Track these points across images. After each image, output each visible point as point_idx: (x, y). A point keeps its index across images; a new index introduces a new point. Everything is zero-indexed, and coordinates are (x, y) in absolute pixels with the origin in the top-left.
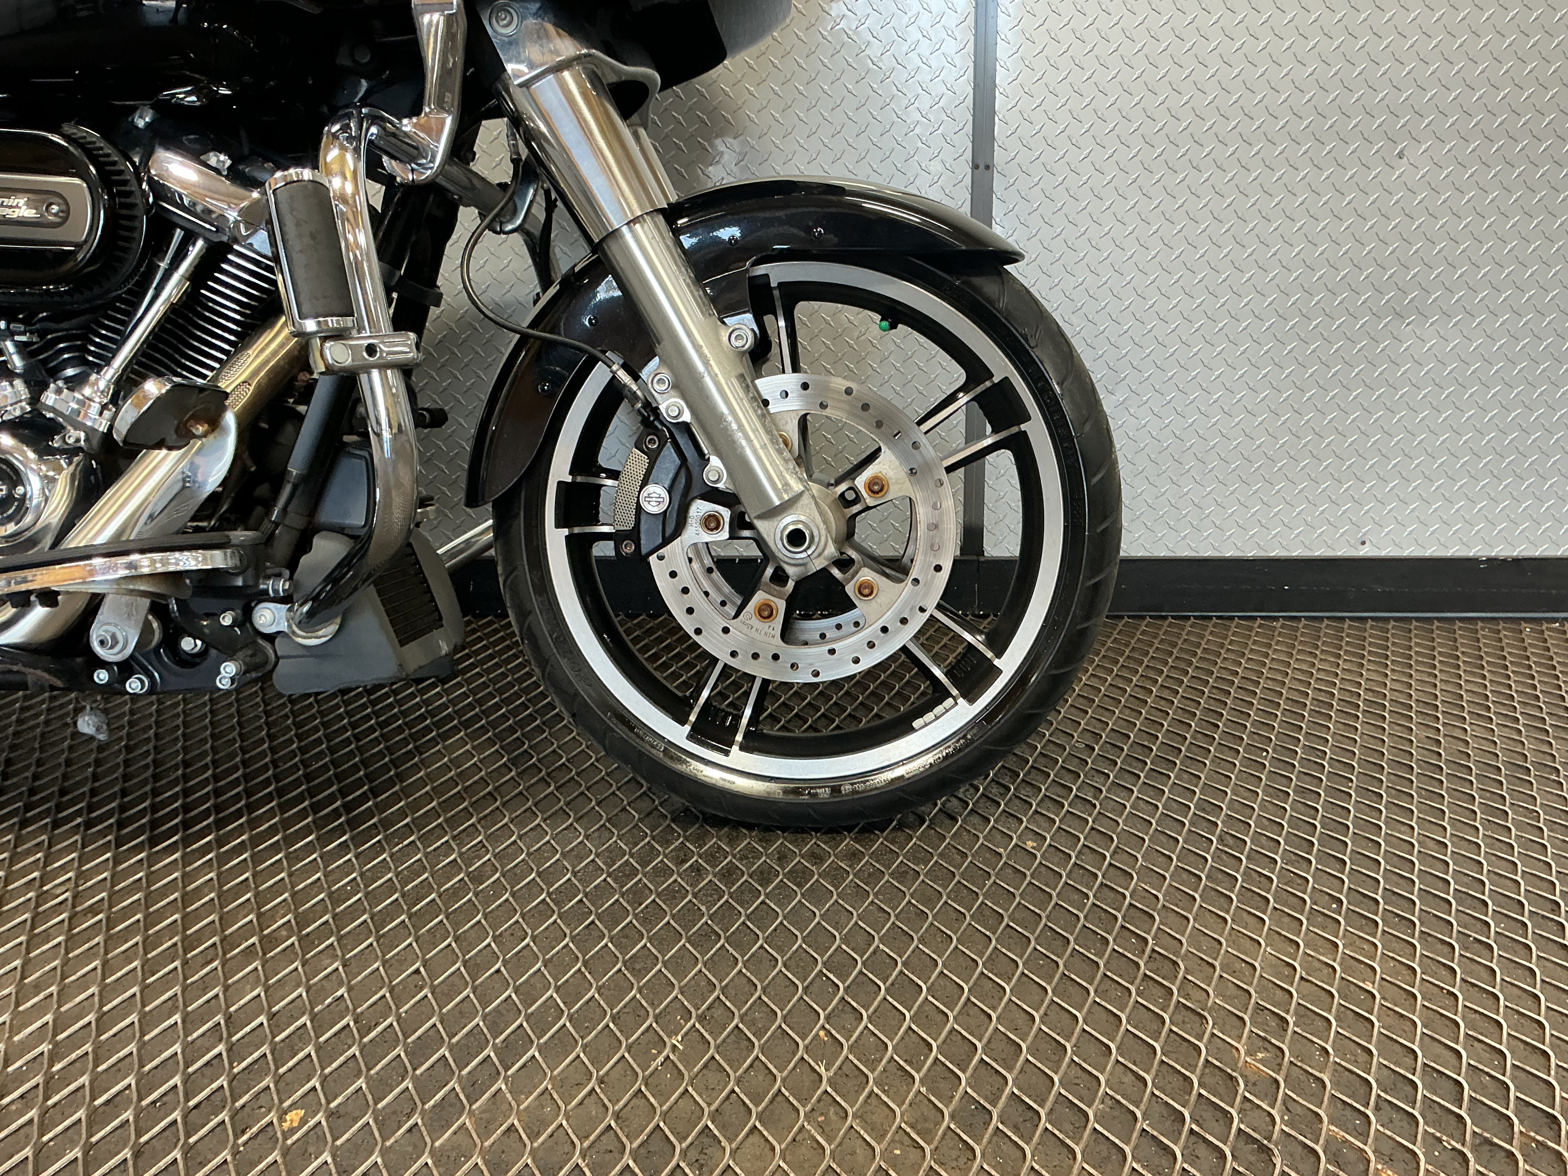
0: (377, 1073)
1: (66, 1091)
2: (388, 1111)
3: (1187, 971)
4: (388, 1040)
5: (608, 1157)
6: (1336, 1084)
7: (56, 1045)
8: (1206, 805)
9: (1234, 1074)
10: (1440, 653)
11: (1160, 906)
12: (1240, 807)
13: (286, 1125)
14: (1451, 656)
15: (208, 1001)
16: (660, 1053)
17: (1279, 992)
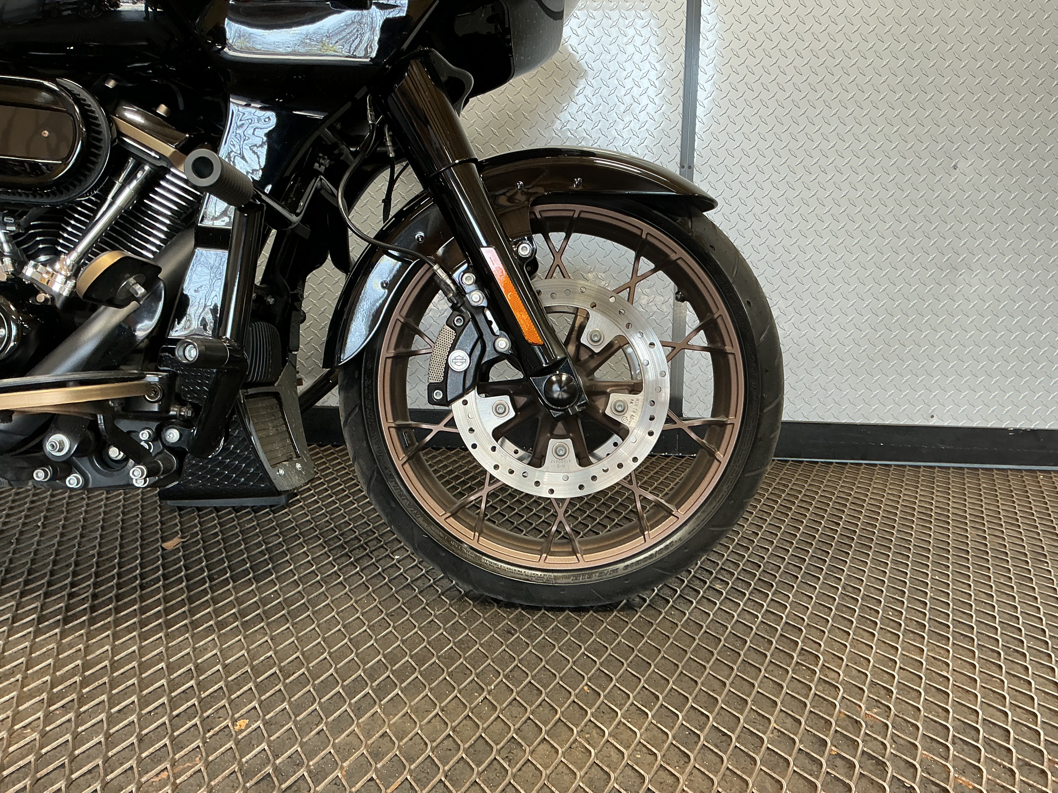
0: (295, 700)
1: (93, 703)
2: (304, 722)
3: (824, 661)
4: (302, 682)
5: (448, 752)
6: (925, 728)
7: (84, 678)
8: (833, 569)
9: (858, 719)
10: (984, 488)
11: (805, 624)
12: (856, 571)
13: (237, 728)
14: (991, 490)
15: (183, 657)
16: (480, 695)
17: (886, 675)
